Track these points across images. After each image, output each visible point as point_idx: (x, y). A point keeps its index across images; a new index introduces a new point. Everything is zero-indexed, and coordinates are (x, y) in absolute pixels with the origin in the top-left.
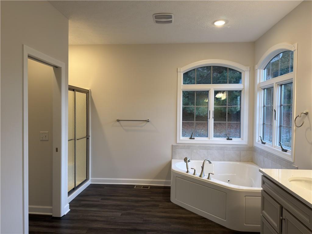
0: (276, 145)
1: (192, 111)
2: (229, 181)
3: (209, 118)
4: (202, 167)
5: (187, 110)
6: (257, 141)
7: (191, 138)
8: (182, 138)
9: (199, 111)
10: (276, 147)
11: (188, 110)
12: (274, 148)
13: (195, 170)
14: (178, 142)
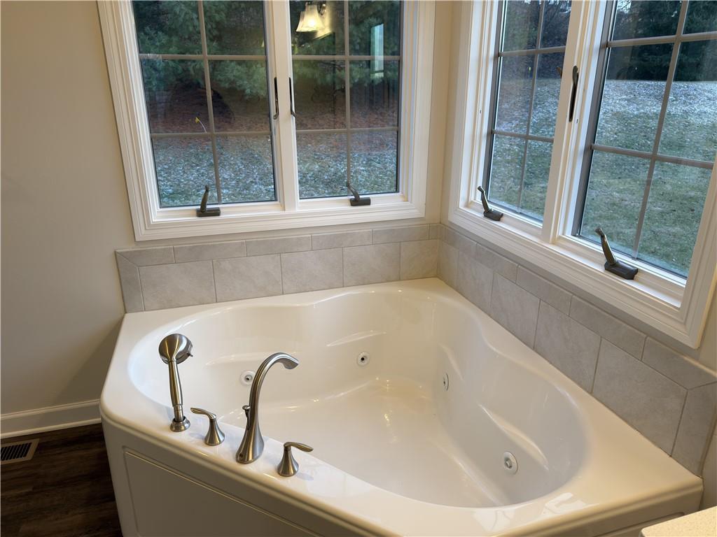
0: (560, 233)
1: (234, 82)
2: (363, 359)
3: (276, 116)
4: (247, 411)
5: (220, 80)
6: (461, 203)
7: (202, 213)
8: (158, 215)
9: (254, 81)
10: (561, 242)
11: (222, 78)
12: (553, 243)
13: (212, 422)
14: (142, 234)
